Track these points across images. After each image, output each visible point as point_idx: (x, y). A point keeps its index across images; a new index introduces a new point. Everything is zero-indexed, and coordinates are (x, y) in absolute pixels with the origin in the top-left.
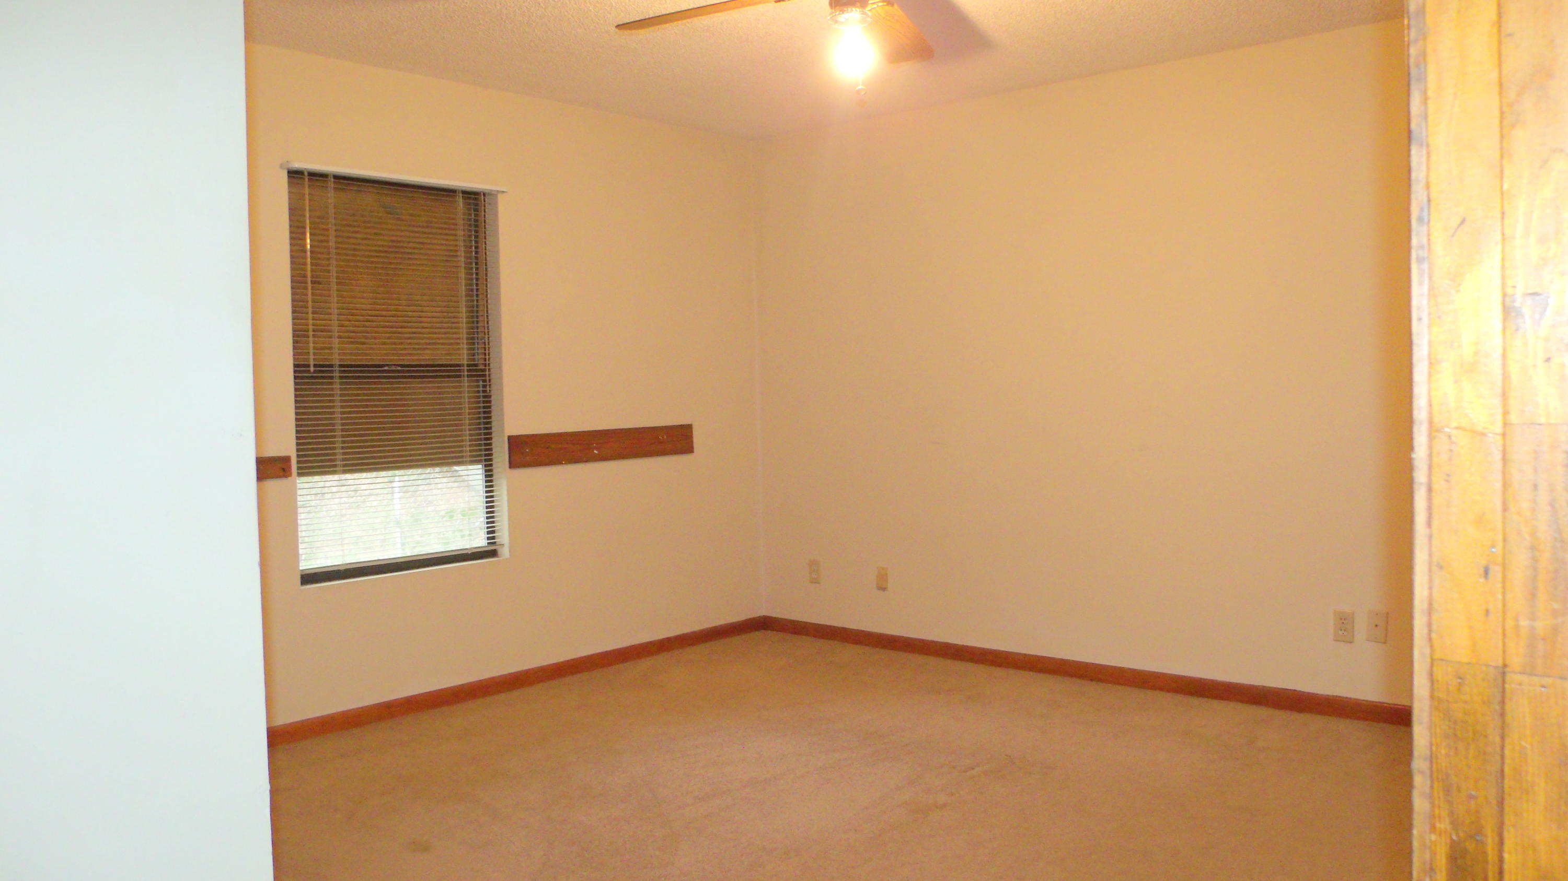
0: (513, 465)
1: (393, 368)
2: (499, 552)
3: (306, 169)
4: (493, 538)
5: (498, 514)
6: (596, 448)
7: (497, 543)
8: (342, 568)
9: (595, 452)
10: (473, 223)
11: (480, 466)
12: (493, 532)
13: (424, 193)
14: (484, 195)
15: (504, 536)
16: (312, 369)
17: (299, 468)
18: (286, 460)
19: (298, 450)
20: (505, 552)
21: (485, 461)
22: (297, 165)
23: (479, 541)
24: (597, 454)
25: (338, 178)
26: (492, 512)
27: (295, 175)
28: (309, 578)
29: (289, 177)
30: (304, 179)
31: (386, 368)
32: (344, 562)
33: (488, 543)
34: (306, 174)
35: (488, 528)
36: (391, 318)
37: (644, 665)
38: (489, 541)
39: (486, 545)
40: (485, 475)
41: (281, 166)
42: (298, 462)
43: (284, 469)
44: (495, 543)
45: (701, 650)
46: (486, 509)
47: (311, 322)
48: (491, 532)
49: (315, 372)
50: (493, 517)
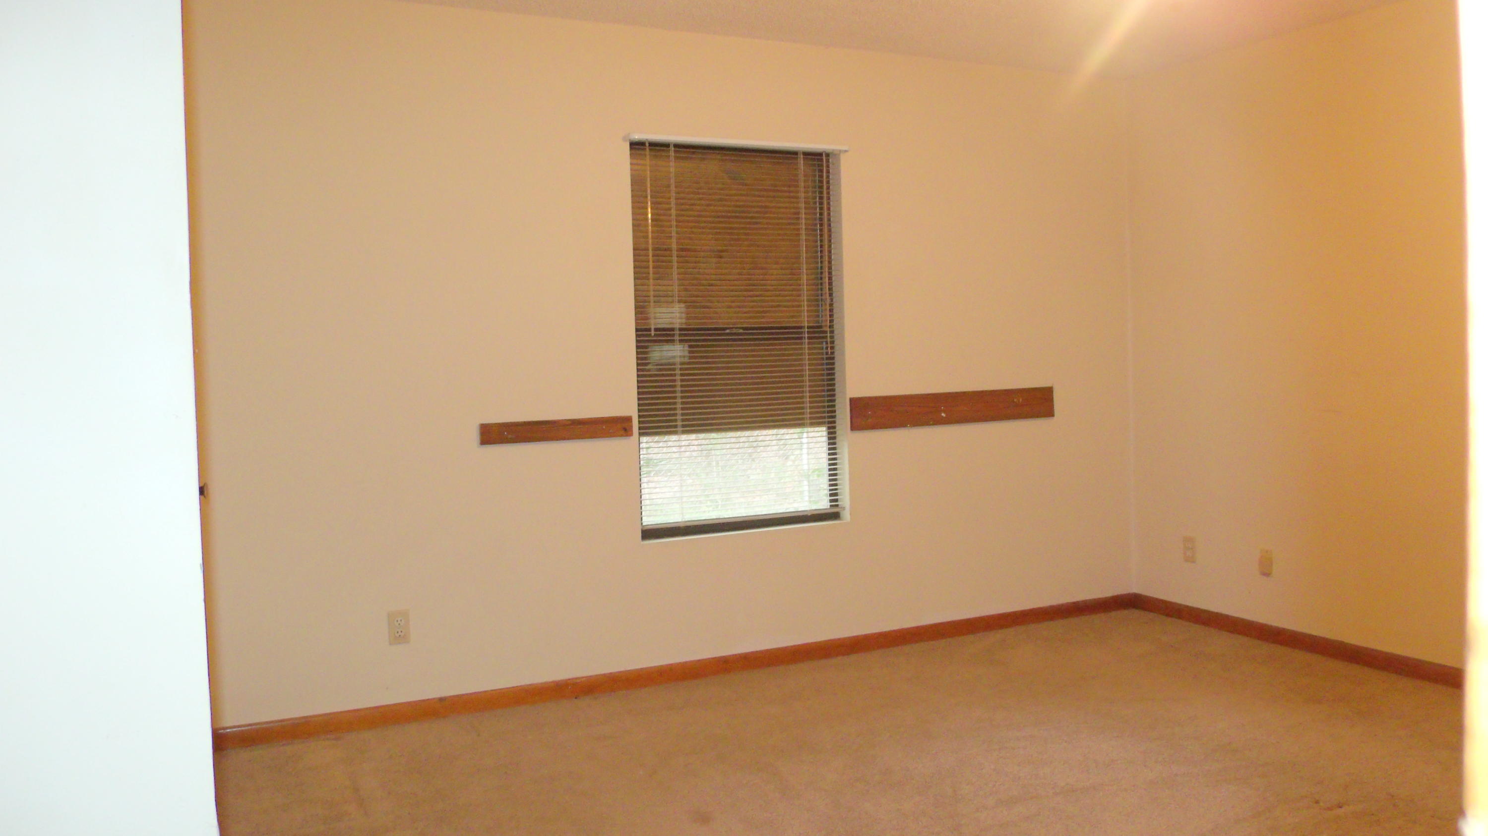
0: (854, 427)
1: (734, 331)
2: (841, 515)
3: (647, 139)
4: (836, 500)
5: (840, 477)
6: (945, 412)
7: (840, 506)
8: (682, 525)
9: (943, 415)
10: (817, 183)
11: (824, 429)
12: (836, 495)
13: (768, 157)
14: (828, 155)
15: (845, 500)
16: (653, 333)
17: (640, 428)
18: (629, 419)
19: (639, 411)
20: (846, 515)
21: (828, 424)
22: (637, 137)
23: (823, 504)
24: (945, 418)
25: (678, 146)
26: (835, 475)
27: (636, 146)
28: (650, 533)
29: (631, 148)
30: (645, 149)
31: (728, 331)
32: (684, 520)
33: (831, 506)
34: (647, 145)
35: (830, 490)
36: (735, 282)
37: (995, 637)
38: (832, 504)
39: (829, 507)
40: (828, 438)
41: (624, 139)
42: (640, 422)
43: (625, 429)
44: (837, 506)
45: (1058, 626)
46: (829, 476)
47: (652, 288)
48: (834, 495)
49: (655, 335)
50: (835, 480)
